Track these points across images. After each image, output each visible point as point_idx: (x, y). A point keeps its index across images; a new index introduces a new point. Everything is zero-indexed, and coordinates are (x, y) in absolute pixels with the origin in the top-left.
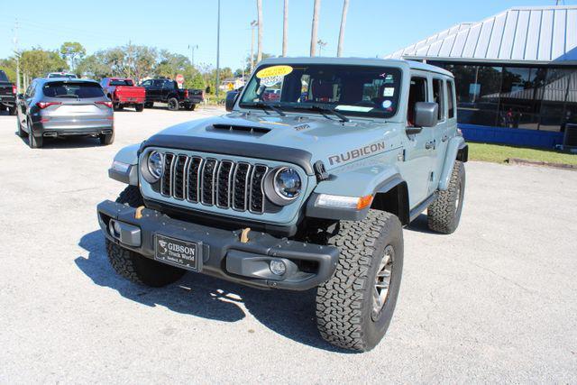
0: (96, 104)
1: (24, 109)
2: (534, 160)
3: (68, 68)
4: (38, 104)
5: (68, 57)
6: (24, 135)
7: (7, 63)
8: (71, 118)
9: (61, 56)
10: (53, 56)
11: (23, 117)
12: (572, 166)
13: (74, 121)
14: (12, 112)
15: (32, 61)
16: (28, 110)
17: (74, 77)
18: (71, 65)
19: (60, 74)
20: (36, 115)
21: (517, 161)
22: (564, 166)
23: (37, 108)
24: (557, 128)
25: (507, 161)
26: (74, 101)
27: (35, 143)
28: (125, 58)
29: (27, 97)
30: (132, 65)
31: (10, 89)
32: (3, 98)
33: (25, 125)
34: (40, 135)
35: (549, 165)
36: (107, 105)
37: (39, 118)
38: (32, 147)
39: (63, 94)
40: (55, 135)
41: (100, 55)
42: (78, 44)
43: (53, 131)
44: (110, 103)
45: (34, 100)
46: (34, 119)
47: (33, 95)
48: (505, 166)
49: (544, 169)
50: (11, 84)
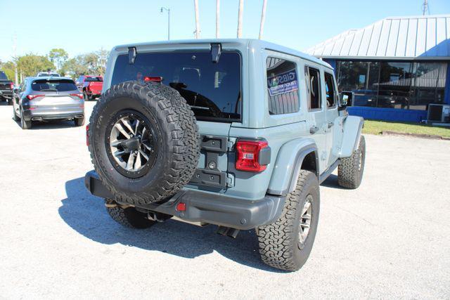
0: (71, 95)
1: (18, 100)
2: (401, 132)
3: (55, 68)
4: (28, 97)
5: (55, 60)
6: (18, 120)
7: (9, 66)
8: (53, 106)
9: (49, 59)
10: (43, 59)
11: (17, 106)
12: (430, 136)
13: (55, 108)
14: (10, 103)
15: (26, 64)
16: (21, 101)
17: (57, 75)
18: (57, 66)
19: (47, 73)
20: (26, 104)
21: (389, 133)
22: (424, 136)
23: (27, 99)
24: (423, 108)
25: (381, 133)
26: (54, 94)
27: (25, 126)
28: (99, 60)
29: (21, 91)
30: (104, 65)
31: (9, 86)
32: (3, 93)
33: (18, 112)
34: (29, 119)
35: (413, 135)
36: (79, 97)
37: (28, 107)
38: (23, 128)
39: (47, 89)
40: (40, 119)
41: (79, 58)
42: (63, 50)
43: (39, 116)
44: (81, 95)
45: (24, 94)
46: (25, 107)
47: (24, 90)
48: (379, 137)
49: (408, 138)
50: (9, 81)
